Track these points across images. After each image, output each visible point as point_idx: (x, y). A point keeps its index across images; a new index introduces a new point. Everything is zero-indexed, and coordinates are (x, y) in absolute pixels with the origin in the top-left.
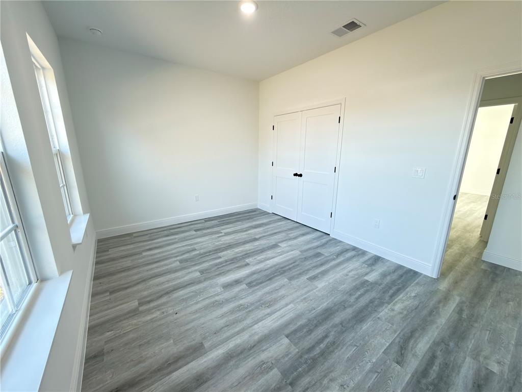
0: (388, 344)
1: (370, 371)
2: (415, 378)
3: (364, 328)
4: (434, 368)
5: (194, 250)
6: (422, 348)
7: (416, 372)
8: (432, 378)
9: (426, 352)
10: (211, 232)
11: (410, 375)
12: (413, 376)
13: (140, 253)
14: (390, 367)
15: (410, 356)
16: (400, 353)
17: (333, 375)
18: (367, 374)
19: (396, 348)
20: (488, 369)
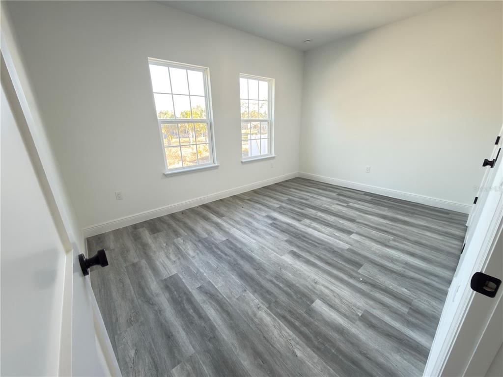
0: (216, 287)
1: (198, 270)
2: (188, 293)
3: (233, 276)
4: (192, 311)
5: (307, 200)
6: (209, 312)
7: (192, 295)
8: (185, 304)
9: (205, 313)
10: (342, 199)
11: (191, 290)
12: (190, 292)
13: (290, 188)
14: (198, 281)
15: (204, 298)
16: (208, 292)
17: (200, 255)
18: (198, 269)
19: (213, 292)
20: (178, 364)
